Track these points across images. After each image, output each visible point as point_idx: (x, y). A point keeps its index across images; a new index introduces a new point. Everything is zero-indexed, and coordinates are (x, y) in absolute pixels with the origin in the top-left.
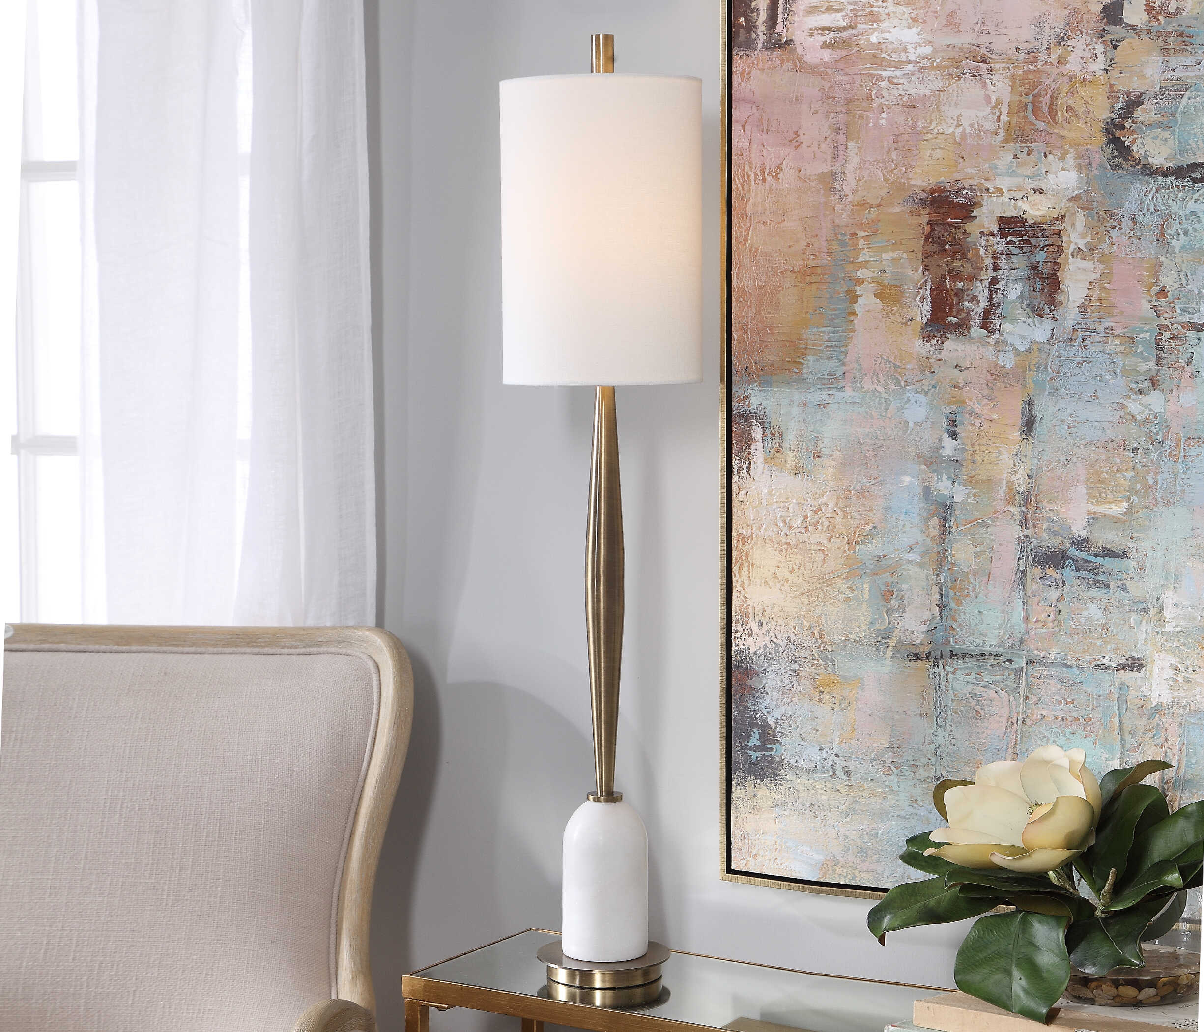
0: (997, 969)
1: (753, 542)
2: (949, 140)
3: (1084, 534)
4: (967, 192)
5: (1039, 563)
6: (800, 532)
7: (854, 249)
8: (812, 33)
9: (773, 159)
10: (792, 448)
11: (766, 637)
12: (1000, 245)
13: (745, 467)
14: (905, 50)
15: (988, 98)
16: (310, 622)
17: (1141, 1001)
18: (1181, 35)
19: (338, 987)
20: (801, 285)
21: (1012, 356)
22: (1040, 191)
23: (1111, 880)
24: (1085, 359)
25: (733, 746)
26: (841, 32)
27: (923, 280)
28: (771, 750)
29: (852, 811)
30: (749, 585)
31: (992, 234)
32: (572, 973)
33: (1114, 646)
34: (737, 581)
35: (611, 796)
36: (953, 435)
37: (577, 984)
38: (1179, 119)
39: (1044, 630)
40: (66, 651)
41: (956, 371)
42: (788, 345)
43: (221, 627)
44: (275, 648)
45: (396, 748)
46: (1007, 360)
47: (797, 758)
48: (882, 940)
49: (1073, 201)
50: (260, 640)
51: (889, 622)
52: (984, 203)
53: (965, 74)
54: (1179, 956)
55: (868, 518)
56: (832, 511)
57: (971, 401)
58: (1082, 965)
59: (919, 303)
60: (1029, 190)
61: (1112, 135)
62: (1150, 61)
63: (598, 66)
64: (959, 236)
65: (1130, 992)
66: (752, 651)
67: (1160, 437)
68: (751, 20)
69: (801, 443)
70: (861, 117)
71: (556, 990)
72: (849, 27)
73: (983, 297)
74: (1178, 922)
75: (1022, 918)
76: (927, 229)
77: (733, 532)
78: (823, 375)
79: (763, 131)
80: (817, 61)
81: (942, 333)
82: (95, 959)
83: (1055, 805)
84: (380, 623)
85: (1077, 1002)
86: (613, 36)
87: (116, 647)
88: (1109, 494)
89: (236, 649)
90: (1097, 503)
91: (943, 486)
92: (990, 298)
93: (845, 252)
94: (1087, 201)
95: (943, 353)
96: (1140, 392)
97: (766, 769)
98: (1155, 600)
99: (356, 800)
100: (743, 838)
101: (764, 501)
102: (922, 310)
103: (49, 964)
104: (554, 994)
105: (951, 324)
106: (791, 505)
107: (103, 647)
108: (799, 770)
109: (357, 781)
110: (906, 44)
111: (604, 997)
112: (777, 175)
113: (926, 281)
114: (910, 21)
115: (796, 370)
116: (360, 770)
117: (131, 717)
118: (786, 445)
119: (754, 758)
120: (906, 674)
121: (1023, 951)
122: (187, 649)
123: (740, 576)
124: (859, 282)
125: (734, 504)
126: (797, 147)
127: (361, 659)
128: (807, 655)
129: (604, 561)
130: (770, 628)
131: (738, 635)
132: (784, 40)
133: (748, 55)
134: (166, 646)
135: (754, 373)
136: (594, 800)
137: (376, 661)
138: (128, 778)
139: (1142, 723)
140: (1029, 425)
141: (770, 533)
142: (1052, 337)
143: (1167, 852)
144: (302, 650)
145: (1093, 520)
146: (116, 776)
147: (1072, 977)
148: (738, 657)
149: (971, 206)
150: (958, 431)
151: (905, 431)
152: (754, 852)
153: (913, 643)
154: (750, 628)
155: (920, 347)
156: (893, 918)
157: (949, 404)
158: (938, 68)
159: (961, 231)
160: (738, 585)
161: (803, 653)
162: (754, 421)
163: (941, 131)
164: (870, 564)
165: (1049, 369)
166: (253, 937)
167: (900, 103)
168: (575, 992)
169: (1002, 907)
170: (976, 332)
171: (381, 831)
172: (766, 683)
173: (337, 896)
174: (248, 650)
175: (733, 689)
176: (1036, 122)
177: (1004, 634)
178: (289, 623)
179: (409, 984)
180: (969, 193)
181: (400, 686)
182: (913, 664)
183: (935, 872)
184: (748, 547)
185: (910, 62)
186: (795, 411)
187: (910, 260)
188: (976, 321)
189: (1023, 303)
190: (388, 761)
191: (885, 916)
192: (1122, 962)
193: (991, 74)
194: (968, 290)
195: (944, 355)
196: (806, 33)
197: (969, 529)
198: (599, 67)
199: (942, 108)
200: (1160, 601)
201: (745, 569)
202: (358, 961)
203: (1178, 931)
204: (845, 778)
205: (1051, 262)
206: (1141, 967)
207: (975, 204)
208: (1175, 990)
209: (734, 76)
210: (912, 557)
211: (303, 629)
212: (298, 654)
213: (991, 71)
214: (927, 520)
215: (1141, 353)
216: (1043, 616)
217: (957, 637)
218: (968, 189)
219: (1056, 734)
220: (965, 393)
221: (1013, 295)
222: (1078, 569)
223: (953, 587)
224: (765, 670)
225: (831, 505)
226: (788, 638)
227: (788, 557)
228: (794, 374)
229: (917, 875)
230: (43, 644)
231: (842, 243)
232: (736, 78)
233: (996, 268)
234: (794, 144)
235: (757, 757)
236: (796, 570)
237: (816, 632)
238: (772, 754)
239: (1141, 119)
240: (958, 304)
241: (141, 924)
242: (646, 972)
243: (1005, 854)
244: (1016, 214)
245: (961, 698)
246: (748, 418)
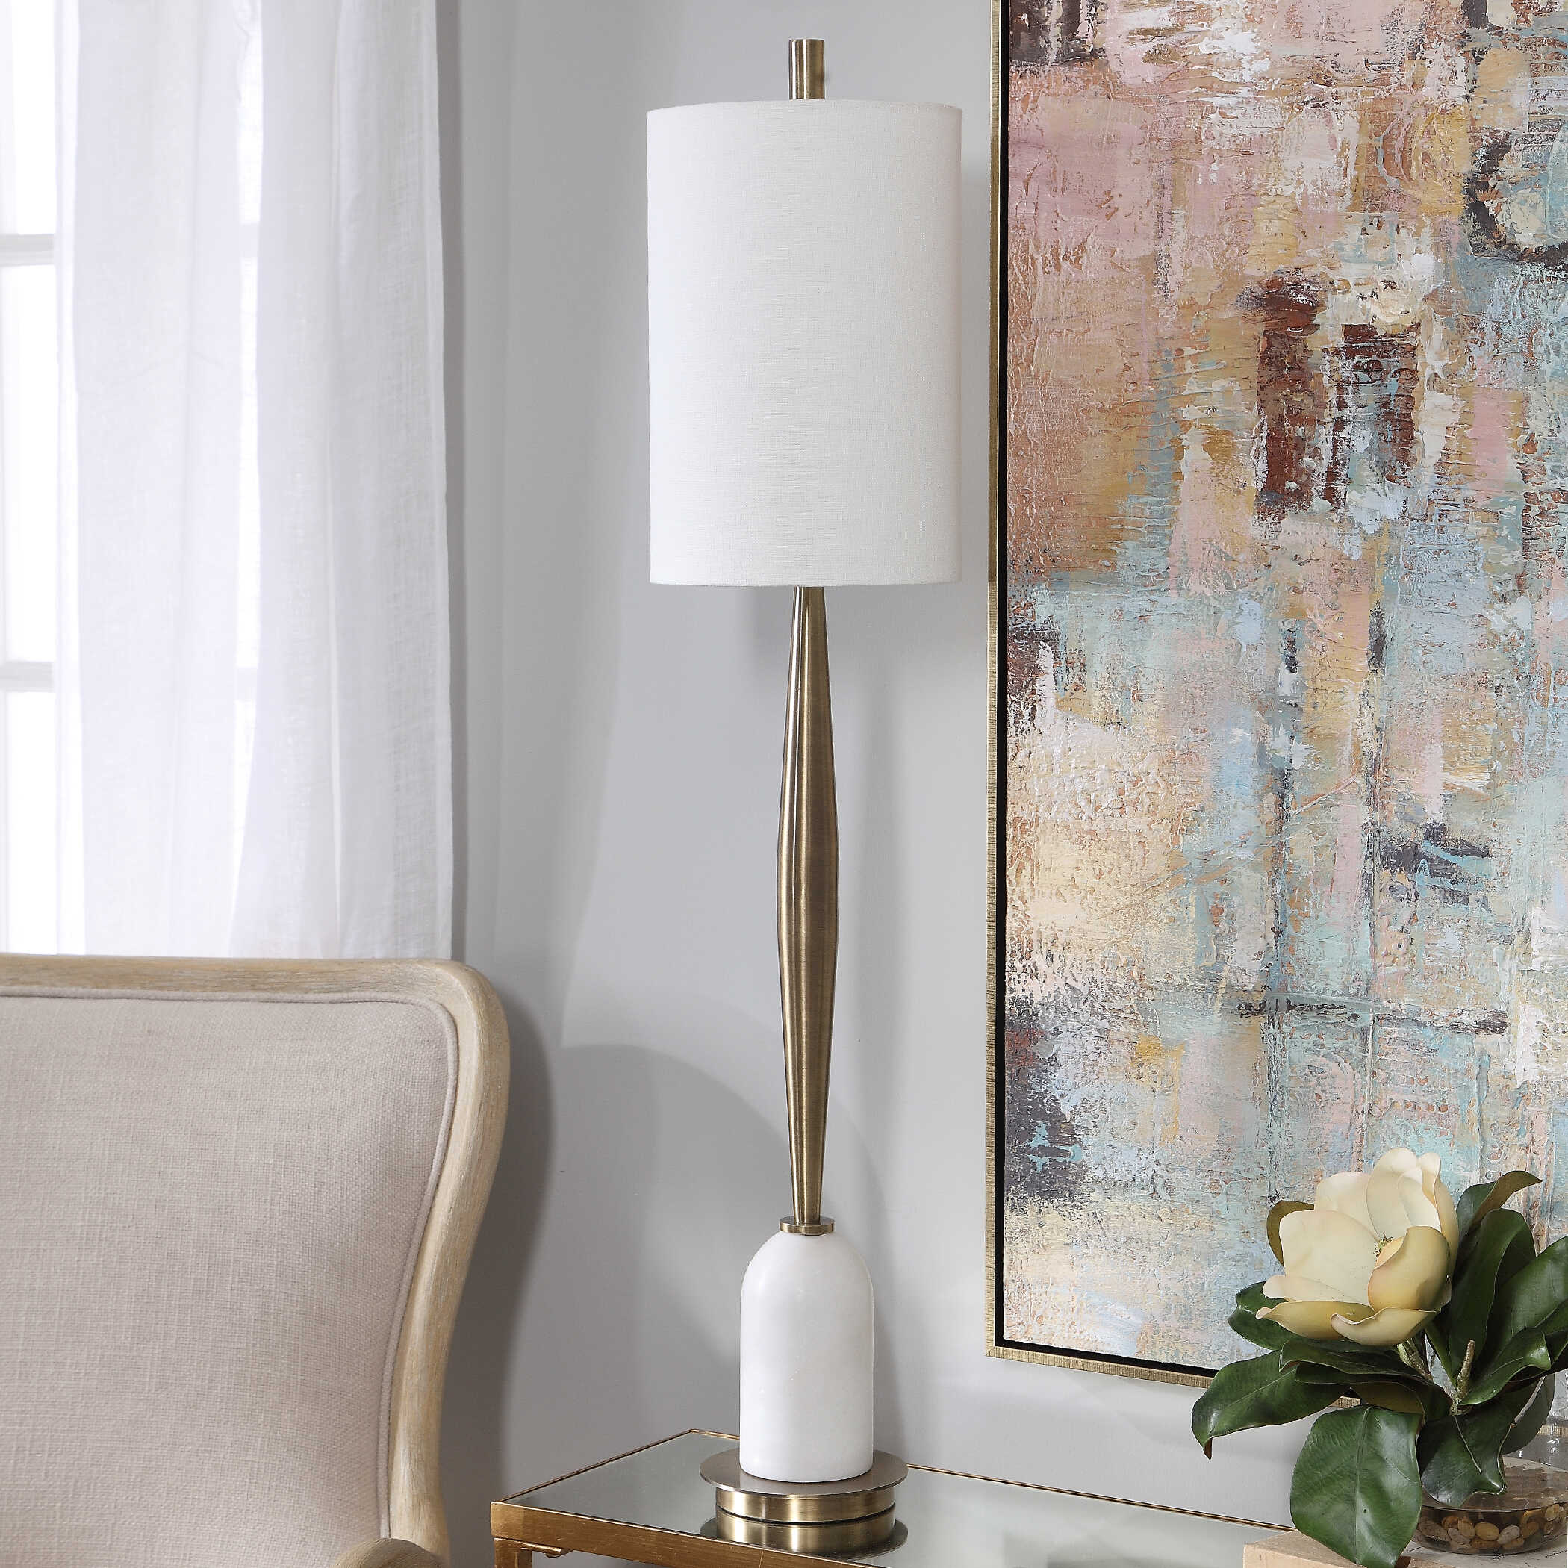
0: (1339, 1496)
1: (1038, 830)
2: (1288, 206)
3: (1440, 819)
4: (1309, 287)
5: (1390, 865)
6: (1112, 816)
7: (1180, 375)
8: (1133, 39)
9: (1071, 235)
10: (1100, 684)
11: (1058, 978)
12: (1344, 366)
13: (1026, 713)
14: (1239, 66)
15: (1333, 139)
16: (349, 953)
17: (1502, 1546)
18: (1553, 43)
19: (391, 1519)
20: (1114, 430)
21: (1359, 542)
22: (1390, 285)
23: (1468, 1357)
24: (1442, 547)
25: (1006, 1147)
26: (1167, 37)
27: (1259, 423)
28: (1065, 1154)
29: (1175, 1250)
30: (1032, 897)
31: (1336, 352)
32: (755, 1498)
33: (1473, 993)
34: (1014, 891)
35: (816, 1225)
36: (1292, 664)
37: (763, 1516)
38: (1551, 174)
39: (1394, 969)
40: (39, 996)
41: (1295, 564)
42: (1094, 523)
43: (211, 960)
44: (294, 993)
45: (482, 1148)
46: (1353, 548)
47: (1107, 1167)
48: (1208, 1450)
49: (1429, 301)
50: (273, 980)
51: (1218, 955)
52: (1328, 304)
53: (1307, 103)
54: (1545, 1475)
55: (1194, 794)
56: (1153, 782)
57: (1312, 611)
58: (1436, 1491)
59: (1253, 459)
60: (1379, 284)
61: (1474, 199)
62: (1518, 84)
63: (800, 89)
64: (1300, 354)
65: (1488, 1531)
66: (1036, 999)
67: (1526, 669)
68: (1038, 19)
69: (1113, 677)
70: (1188, 170)
71: (731, 1527)
72: (1177, 29)
73: (1325, 448)
74: (1545, 1424)
75: (1367, 1416)
76: (1263, 342)
77: (1008, 815)
78: (1144, 571)
79: (1056, 191)
80: (1139, 82)
81: (1279, 506)
82: (70, 1474)
83: (1406, 1240)
84: (458, 955)
85: (1430, 1548)
86: (823, 41)
87: (95, 990)
88: (1469, 757)
89: (234, 994)
90: (1456, 771)
91: (1280, 743)
92: (1334, 451)
93: (1169, 379)
94: (1445, 301)
95: (1281, 536)
96: (1505, 599)
97: (1057, 1184)
98: (1520, 922)
99: (419, 1229)
100: (1021, 1291)
101: (1056, 766)
102: (1256, 470)
103: (19, 1482)
104: (727, 1531)
105: (1290, 492)
106: (1097, 774)
107: (81, 991)
108: (1108, 1185)
109: (422, 1200)
110: (1241, 56)
111: (804, 1538)
112: (1078, 258)
113: (1262, 425)
114: (1245, 20)
115: (1107, 563)
116: (426, 1183)
117: (111, 1098)
118: (1090, 679)
119: (1039, 1167)
120: (1237, 1036)
121: (1369, 1467)
122: (173, 994)
123: (1018, 883)
124: (1187, 425)
125: (1009, 771)
126: (1109, 216)
127: (429, 1010)
128: (1121, 1006)
129: (807, 859)
130: (1065, 965)
131: (1014, 975)
132: (1088, 50)
133: (1034, 73)
134: (150, 989)
135: (1042, 567)
136: (791, 1231)
137: (452, 1013)
138: (107, 1194)
139: (1504, 1113)
140: (1378, 648)
141: (1066, 816)
142: (1404, 512)
143: (1532, 1315)
144: (338, 996)
145: (1452, 796)
146: (94, 1191)
147: (1424, 1508)
148: (1015, 1009)
149: (1313, 308)
150: (1297, 659)
151: (1238, 658)
152: (1039, 1313)
153: (1245, 988)
154: (1034, 965)
155: (1255, 528)
156: (1221, 1415)
157: (1288, 616)
158: (1276, 93)
159: (1300, 346)
160: (1015, 897)
161: (1119, 1004)
162: (1041, 642)
163: (1279, 192)
164: (1196, 864)
165: (1401, 563)
166: (259, 1442)
167: (1234, 147)
168: (760, 1529)
169: (1345, 1399)
170: (1319, 504)
171: (459, 1277)
172: (1059, 1049)
173: (389, 1377)
174: (253, 995)
175: (1006, 1059)
176: (1387, 177)
177: (1349, 973)
178: (317, 953)
179: (500, 1515)
180: (1312, 288)
181: (488, 1053)
182: (1244, 1021)
183: (1269, 1345)
184: (1031, 837)
185: (1245, 84)
186: (1105, 625)
187: (1243, 391)
188: (1319, 488)
189: (1371, 459)
190: (470, 1168)
191: (1212, 1412)
192: (1480, 1485)
193: (1337, 103)
194: (1310, 438)
195: (1282, 540)
196: (1123, 39)
197: (1308, 811)
198: (802, 90)
199: (1281, 155)
200: (1526, 923)
201: (1026, 872)
202: (423, 1480)
203: (1545, 1437)
204: (1167, 1197)
205: (1404, 395)
206: (1502, 1493)
207: (1319, 306)
208: (1541, 1529)
209: (1011, 105)
210: (1244, 854)
211: (339, 962)
212: (330, 1002)
213: (1337, 98)
214: (1261, 796)
215: (1506, 537)
216: (1393, 947)
217: (1295, 979)
218: (1310, 282)
219: (1406, 1130)
220: (1305, 600)
221: (1361, 447)
222: (1433, 874)
223: (1291, 902)
224: (1056, 1029)
225: (1153, 772)
226: (1094, 981)
227: (1093, 852)
228: (1104, 570)
229: (1249, 1350)
230: (12, 985)
231: (1167, 367)
232: (1014, 108)
233: (1342, 405)
234: (1104, 211)
235: (1044, 1165)
236: (1106, 874)
237: (1135, 970)
238: (1068, 1160)
239: (1507, 174)
240: (1297, 460)
241: (121, 1422)
242: (870, 1498)
243: (1348, 1317)
244: (1364, 321)
245: (1299, 1075)
246: (1032, 637)
